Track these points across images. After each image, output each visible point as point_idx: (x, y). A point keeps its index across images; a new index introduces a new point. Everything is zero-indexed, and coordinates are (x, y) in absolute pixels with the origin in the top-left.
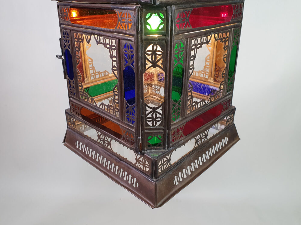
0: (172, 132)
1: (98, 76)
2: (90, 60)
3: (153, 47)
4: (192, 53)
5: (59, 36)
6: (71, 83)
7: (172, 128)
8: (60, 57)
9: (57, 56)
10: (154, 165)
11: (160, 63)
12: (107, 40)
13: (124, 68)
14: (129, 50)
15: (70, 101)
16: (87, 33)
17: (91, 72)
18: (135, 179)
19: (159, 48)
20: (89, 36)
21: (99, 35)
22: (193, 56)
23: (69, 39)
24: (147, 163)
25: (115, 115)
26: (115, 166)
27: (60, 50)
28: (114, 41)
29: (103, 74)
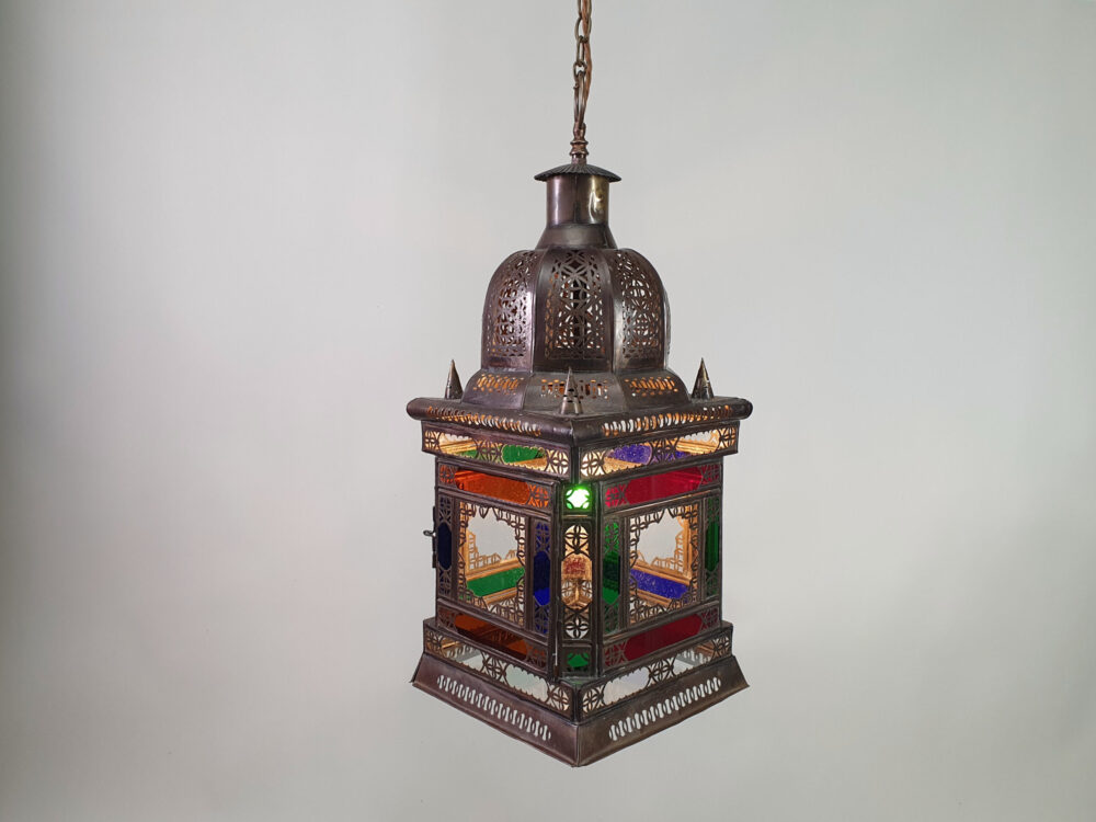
0: (606, 649)
1: (481, 564)
2: (471, 536)
3: (575, 529)
4: (633, 536)
5: (433, 503)
6: (445, 575)
7: (605, 642)
8: (430, 534)
9: (425, 532)
10: (576, 699)
11: (584, 549)
12: (513, 517)
13: (535, 554)
14: (543, 532)
15: (437, 603)
16: (482, 505)
17: (472, 556)
18: (546, 727)
19: (583, 530)
20: (485, 509)
21: (501, 509)
22: (633, 540)
23: (451, 509)
24: (565, 696)
25: (517, 623)
26: (511, 711)
27: (432, 523)
28: (523, 519)
29: (490, 560)
